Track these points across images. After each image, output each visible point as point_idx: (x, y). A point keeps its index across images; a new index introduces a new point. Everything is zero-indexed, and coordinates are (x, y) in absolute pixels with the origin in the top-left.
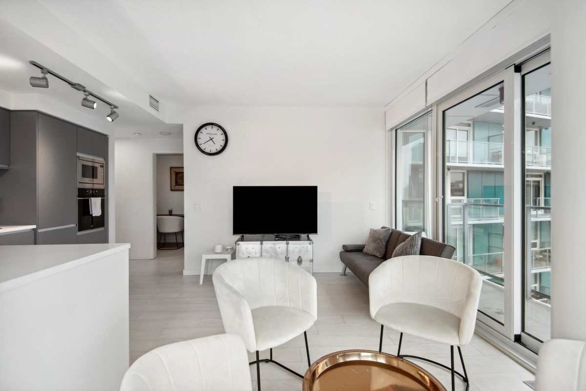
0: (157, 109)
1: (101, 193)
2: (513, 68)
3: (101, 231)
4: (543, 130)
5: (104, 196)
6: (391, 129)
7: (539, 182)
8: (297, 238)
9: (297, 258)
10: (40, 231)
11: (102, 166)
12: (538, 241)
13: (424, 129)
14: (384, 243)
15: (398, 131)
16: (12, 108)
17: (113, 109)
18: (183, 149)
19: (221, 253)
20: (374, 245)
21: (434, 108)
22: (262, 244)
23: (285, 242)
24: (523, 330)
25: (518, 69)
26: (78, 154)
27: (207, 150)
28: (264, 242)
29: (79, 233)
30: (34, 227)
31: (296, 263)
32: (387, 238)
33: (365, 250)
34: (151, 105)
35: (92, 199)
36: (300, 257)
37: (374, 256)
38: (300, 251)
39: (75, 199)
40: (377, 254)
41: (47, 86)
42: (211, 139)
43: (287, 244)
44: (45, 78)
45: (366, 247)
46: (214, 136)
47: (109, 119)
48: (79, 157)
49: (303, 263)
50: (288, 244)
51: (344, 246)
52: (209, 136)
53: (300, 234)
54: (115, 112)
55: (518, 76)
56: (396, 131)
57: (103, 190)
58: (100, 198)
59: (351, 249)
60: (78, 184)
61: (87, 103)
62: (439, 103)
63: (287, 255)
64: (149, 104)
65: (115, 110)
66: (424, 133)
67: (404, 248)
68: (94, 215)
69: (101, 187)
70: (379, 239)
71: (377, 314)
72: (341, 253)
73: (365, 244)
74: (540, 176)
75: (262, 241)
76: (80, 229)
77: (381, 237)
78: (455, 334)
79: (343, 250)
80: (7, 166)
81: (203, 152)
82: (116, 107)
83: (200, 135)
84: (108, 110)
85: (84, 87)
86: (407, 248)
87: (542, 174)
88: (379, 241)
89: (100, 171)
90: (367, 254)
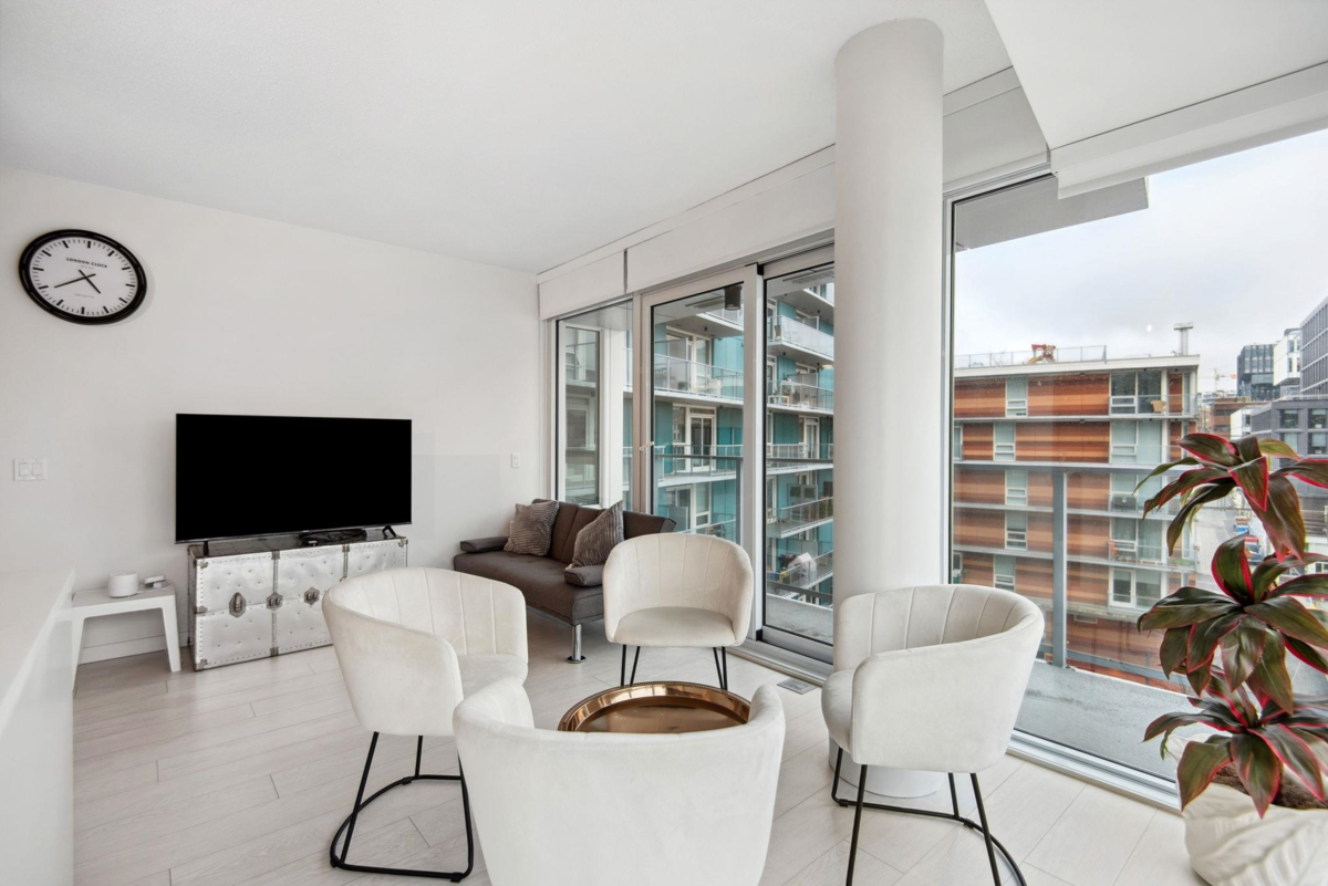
2: (755, 266)
4: (716, 341)
6: (549, 320)
7: (710, 420)
8: (360, 536)
12: (708, 513)
13: (598, 325)
14: (548, 529)
15: (561, 323)
19: (134, 596)
20: (529, 533)
21: (637, 300)
22: (275, 557)
23: (339, 546)
24: (764, 623)
25: (761, 270)
27: (71, 308)
28: (281, 553)
32: (553, 519)
33: (509, 546)
37: (530, 555)
38: (376, 565)
40: (536, 551)
42: (86, 278)
45: (510, 539)
46: (96, 270)
50: (348, 550)
51: (463, 544)
52: (78, 266)
55: (760, 280)
56: (557, 322)
59: (483, 546)
62: (643, 293)
66: (598, 333)
67: (599, 531)
70: (537, 521)
71: (618, 631)
72: (456, 558)
73: (505, 535)
74: (712, 412)
77: (543, 519)
78: (729, 631)
79: (462, 553)
81: (53, 310)
83: (40, 260)
86: (603, 530)
87: (714, 408)
88: (539, 526)
90: (513, 554)
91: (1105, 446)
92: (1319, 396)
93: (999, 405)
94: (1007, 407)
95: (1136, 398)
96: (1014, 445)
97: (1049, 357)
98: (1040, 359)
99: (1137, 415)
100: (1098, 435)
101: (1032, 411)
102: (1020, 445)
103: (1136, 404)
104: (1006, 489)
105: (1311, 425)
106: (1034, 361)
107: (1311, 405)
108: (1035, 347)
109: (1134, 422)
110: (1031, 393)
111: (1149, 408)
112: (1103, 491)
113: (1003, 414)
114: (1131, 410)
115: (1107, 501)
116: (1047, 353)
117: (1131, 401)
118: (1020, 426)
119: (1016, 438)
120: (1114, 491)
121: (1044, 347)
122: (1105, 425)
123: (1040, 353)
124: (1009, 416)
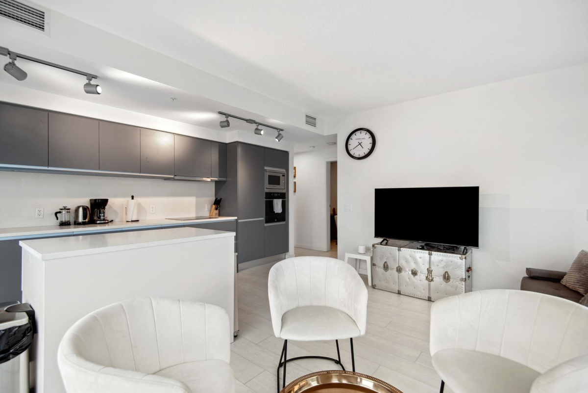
0: (314, 125)
1: (283, 196)
3: (283, 224)
5: (285, 198)
8: (453, 250)
9: (442, 273)
10: (239, 221)
11: (283, 176)
16: (227, 141)
17: (279, 132)
18: (337, 157)
20: (577, 274)
22: (399, 250)
23: (427, 252)
26: (266, 168)
27: (357, 155)
28: (402, 249)
29: (266, 225)
30: (236, 218)
31: (442, 278)
33: (564, 281)
34: (308, 123)
35: (275, 200)
36: (446, 272)
38: (446, 266)
39: (263, 200)
41: (228, 125)
42: (360, 144)
43: (430, 254)
44: (227, 121)
45: (565, 277)
46: (363, 141)
47: (277, 140)
48: (266, 170)
49: (451, 280)
51: (528, 271)
52: (358, 141)
53: (458, 246)
54: (280, 134)
57: (285, 194)
58: (281, 200)
60: (265, 189)
61: (257, 132)
63: (430, 268)
64: (305, 122)
65: (281, 132)
68: (276, 212)
69: (284, 191)
72: (524, 279)
73: (565, 272)
75: (400, 247)
76: (267, 222)
79: (527, 276)
80: (225, 179)
81: (352, 157)
82: (282, 130)
83: (350, 142)
84: (276, 133)
85: (254, 121)
89: (282, 179)
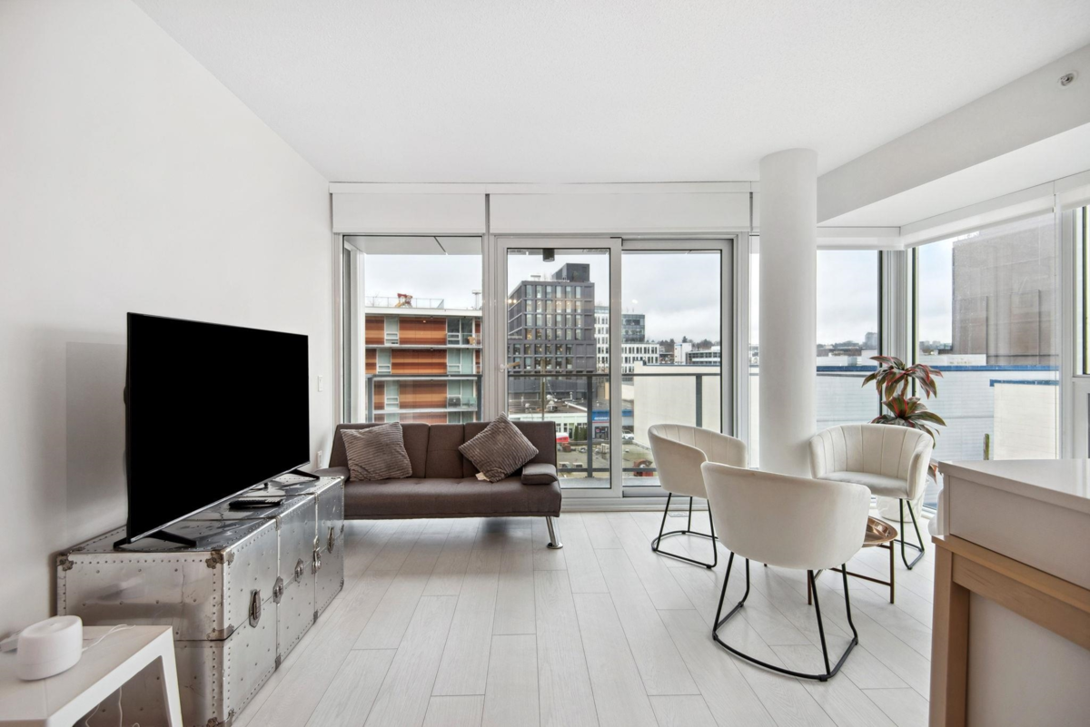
2: (620, 240)
56: (343, 237)
91: (444, 366)
92: (517, 337)
93: (380, 336)
94: (386, 337)
95: (460, 334)
96: (390, 365)
97: (408, 303)
98: (403, 304)
99: (461, 346)
100: (439, 358)
101: (403, 341)
102: (395, 365)
103: (460, 338)
104: (386, 398)
105: (514, 353)
106: (399, 306)
107: (515, 342)
108: (400, 295)
109: (459, 350)
110: (402, 328)
111: (467, 342)
112: (443, 395)
113: (382, 342)
114: (457, 342)
115: (445, 401)
116: (407, 300)
117: (458, 336)
118: (395, 352)
119: (392, 361)
120: (450, 394)
121: (405, 296)
122: (442, 353)
123: (403, 300)
124: (387, 345)
